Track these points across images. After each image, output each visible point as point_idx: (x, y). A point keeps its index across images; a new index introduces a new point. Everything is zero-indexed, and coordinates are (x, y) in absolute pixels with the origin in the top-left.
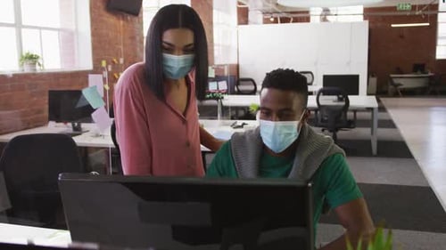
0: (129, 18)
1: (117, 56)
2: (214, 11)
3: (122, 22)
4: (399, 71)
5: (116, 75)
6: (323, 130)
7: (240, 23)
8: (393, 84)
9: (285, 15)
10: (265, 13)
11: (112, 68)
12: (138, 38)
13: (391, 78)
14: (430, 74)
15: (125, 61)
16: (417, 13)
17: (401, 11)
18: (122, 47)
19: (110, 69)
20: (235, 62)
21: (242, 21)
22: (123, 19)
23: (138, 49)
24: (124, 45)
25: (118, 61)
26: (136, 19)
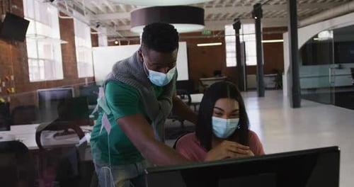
0: (16, 43)
1: (9, 74)
2: (76, 37)
3: (11, 47)
4: (205, 76)
5: (8, 90)
6: (173, 121)
7: (93, 46)
8: (202, 85)
9: (124, 39)
10: (109, 38)
11: (6, 84)
12: (24, 59)
13: (201, 81)
14: (225, 77)
15: (15, 78)
16: (214, 36)
17: (204, 35)
18: (12, 67)
19: (4, 85)
20: (92, 75)
21: (94, 44)
22: (12, 44)
23: (24, 68)
24: (14, 65)
25: (10, 78)
26: (21, 44)
